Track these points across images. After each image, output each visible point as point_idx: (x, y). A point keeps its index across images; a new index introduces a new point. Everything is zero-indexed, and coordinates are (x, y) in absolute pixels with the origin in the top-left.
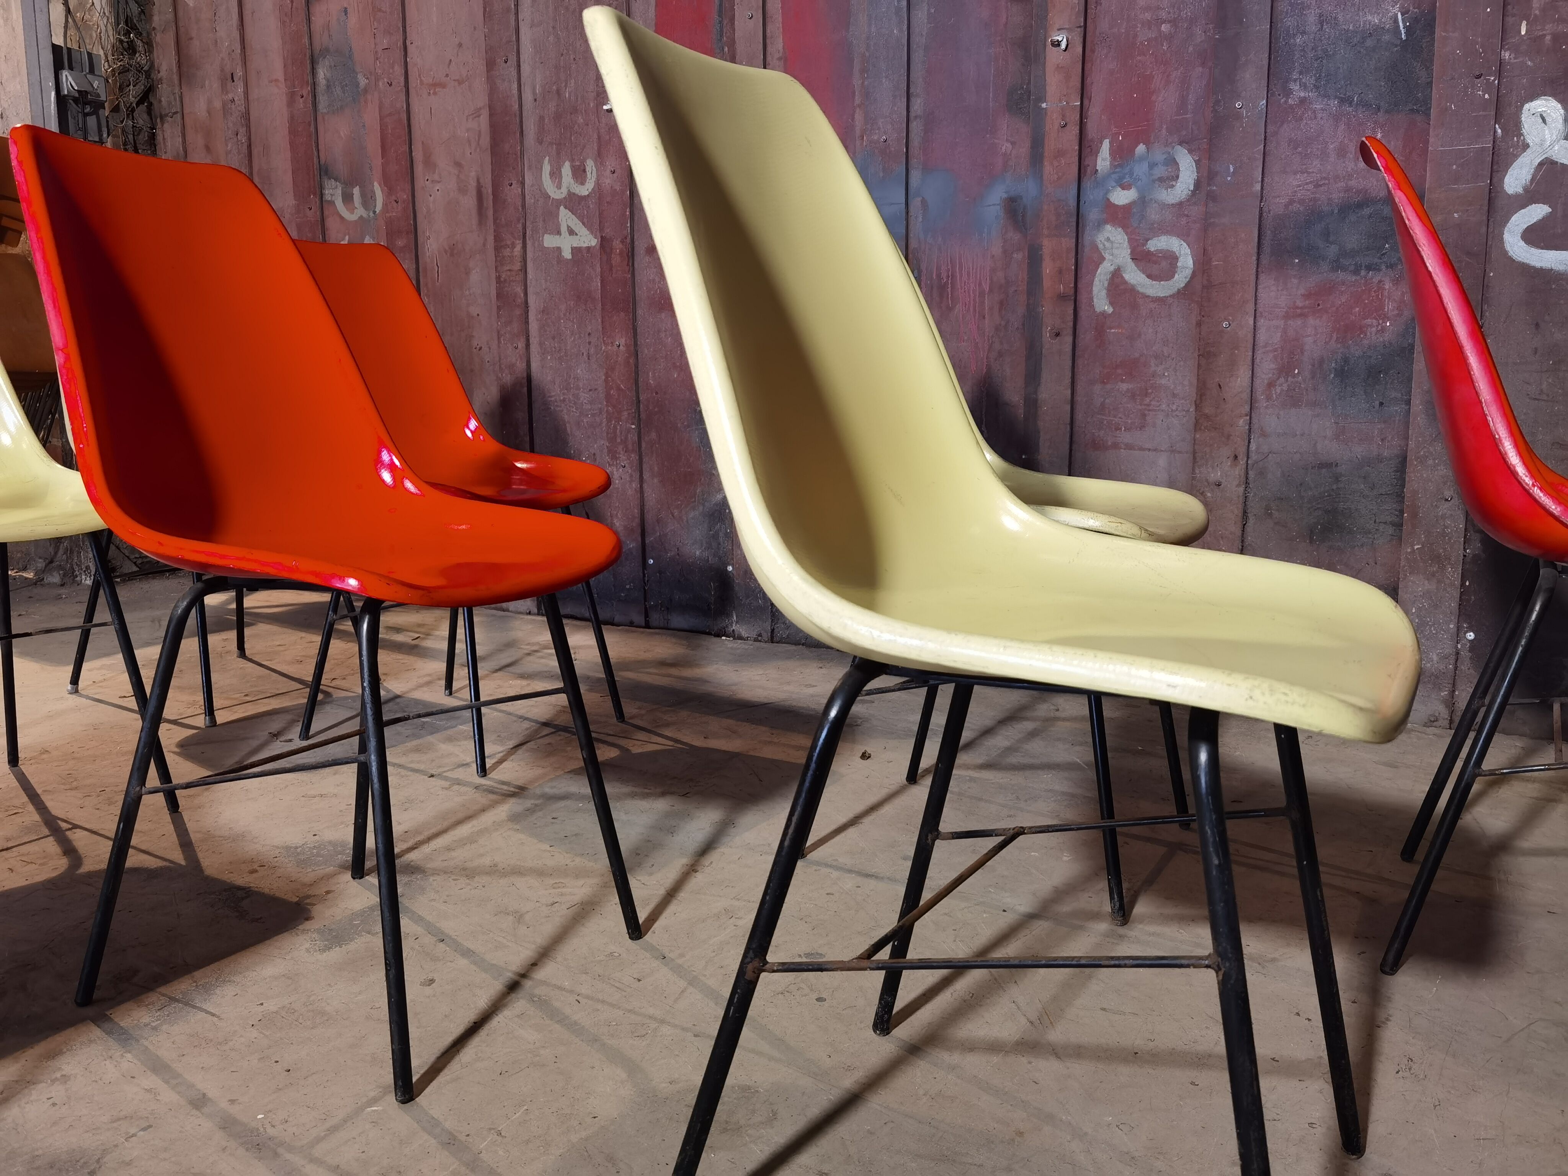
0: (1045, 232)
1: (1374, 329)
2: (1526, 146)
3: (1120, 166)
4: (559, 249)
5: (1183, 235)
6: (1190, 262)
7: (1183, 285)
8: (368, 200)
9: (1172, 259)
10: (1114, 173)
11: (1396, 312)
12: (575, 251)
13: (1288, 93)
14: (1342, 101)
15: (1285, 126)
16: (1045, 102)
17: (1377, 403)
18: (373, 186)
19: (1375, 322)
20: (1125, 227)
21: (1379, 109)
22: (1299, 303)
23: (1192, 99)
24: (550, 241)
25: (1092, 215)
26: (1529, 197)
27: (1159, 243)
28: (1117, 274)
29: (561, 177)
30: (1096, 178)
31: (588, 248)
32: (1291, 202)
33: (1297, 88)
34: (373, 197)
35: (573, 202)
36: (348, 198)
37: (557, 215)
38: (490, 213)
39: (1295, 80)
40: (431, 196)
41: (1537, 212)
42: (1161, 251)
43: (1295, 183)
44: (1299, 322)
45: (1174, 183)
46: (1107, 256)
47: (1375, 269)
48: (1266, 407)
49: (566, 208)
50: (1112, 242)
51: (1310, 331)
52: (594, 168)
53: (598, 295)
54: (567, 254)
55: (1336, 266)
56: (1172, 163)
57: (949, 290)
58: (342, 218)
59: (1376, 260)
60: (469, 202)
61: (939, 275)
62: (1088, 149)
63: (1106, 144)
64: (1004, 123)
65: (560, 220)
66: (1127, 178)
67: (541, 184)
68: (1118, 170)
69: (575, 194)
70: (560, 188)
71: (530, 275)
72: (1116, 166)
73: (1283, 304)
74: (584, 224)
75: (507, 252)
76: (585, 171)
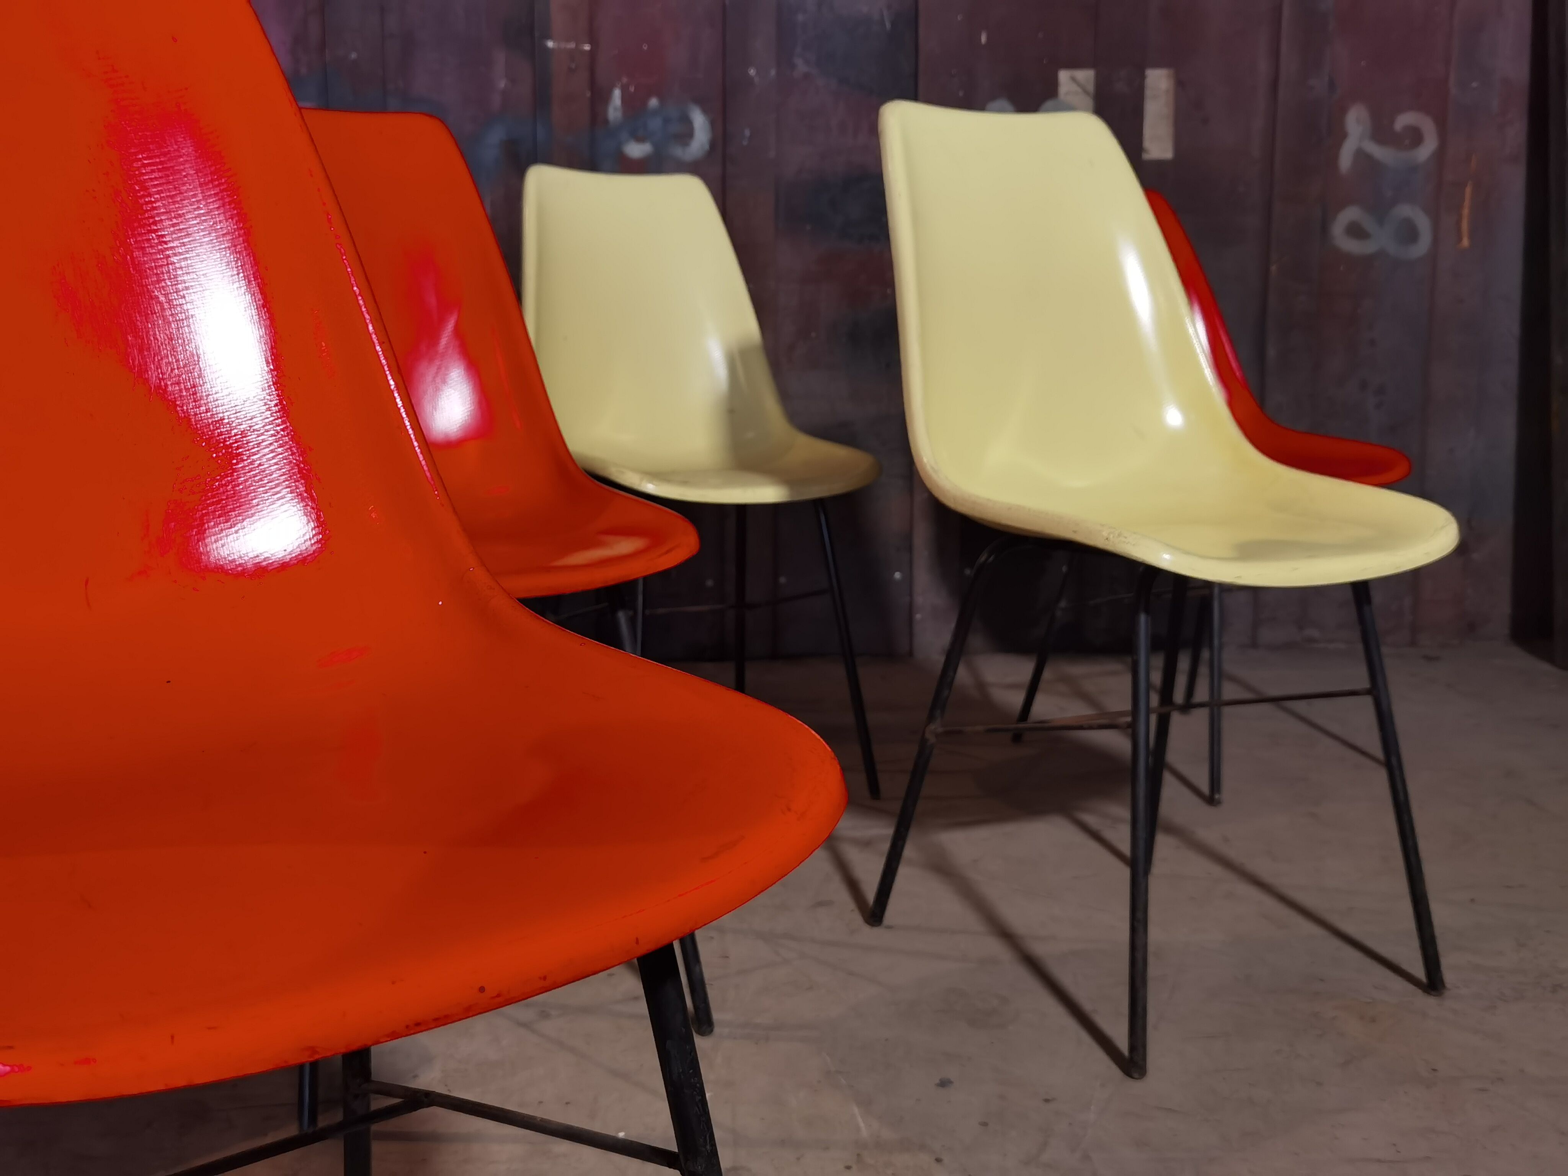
1: (878, 295)
3: (634, 118)
10: (627, 123)
13: (793, 66)
14: (840, 81)
15: (793, 97)
16: (551, 40)
19: (879, 289)
22: (813, 268)
23: (702, 57)
30: (607, 126)
32: (801, 171)
33: (800, 62)
39: (798, 55)
43: (803, 152)
44: (814, 287)
45: (689, 141)
47: (874, 240)
51: (824, 296)
55: (843, 235)
56: (687, 122)
59: (877, 231)
62: (600, 98)
63: (617, 93)
64: (500, 57)
66: (641, 131)
68: (631, 121)
72: (628, 118)
73: (798, 269)
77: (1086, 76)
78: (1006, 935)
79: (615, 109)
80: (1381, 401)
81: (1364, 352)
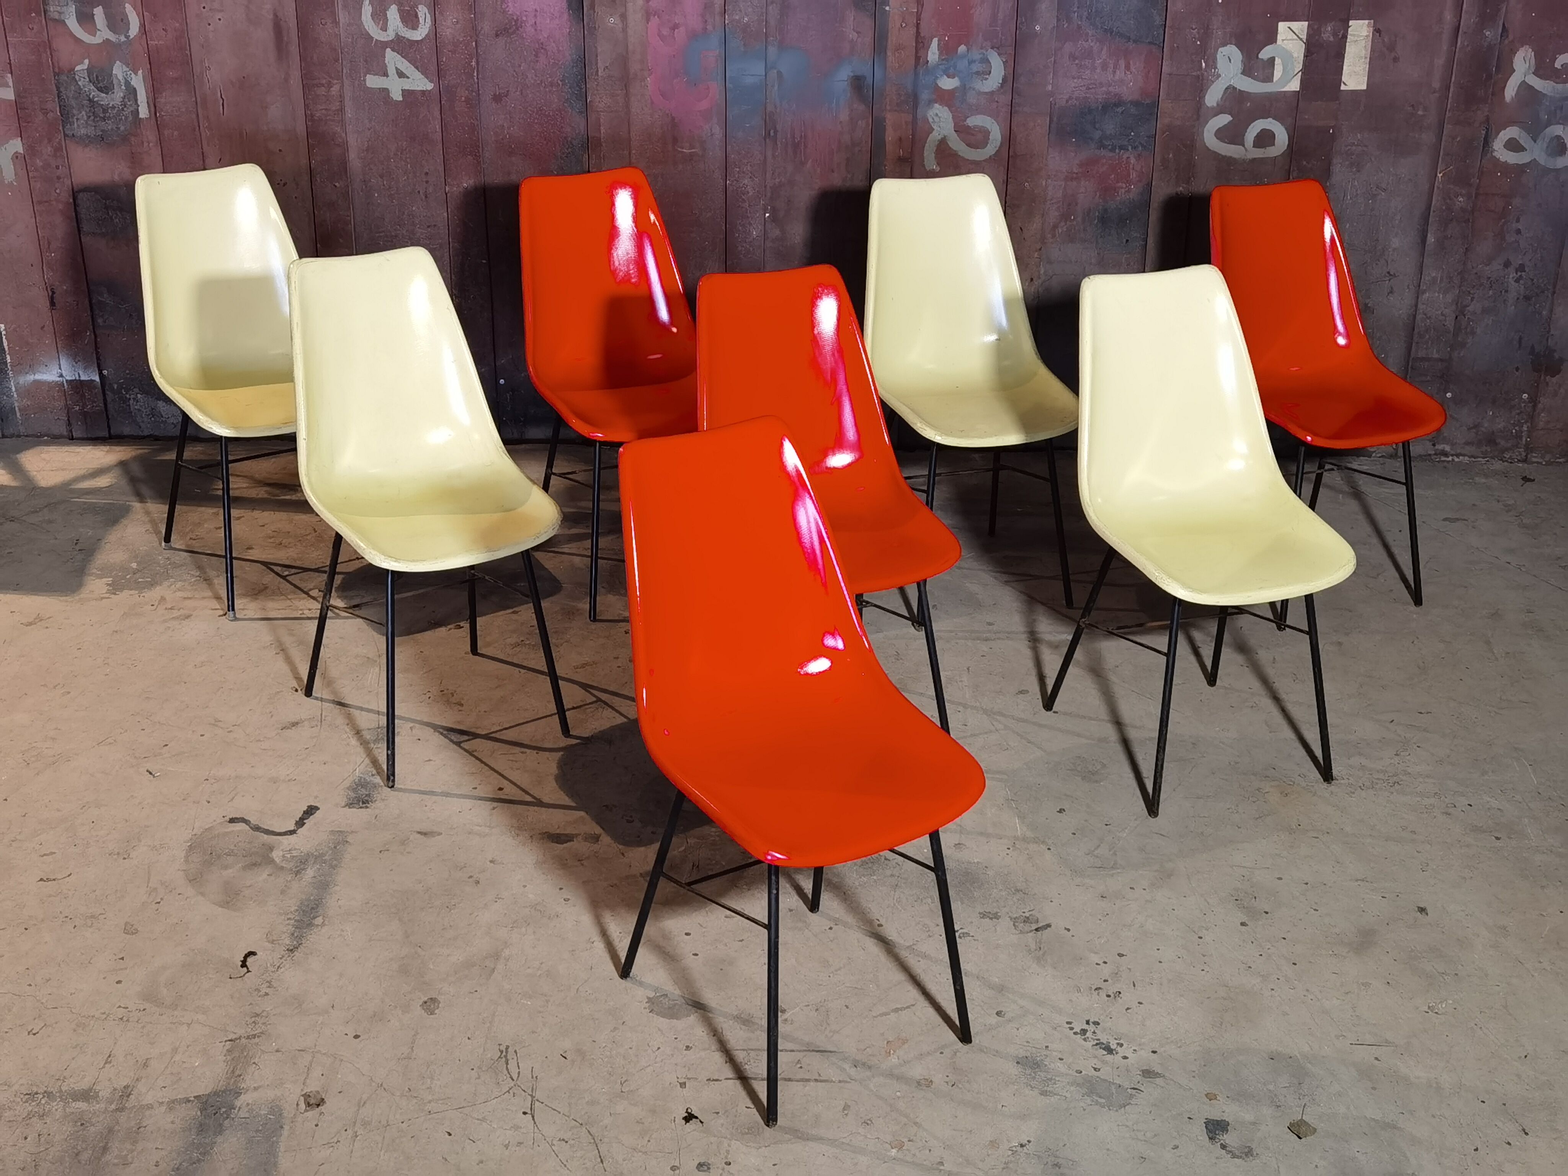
0: (888, 108)
1: (1123, 191)
2: (1219, 76)
3: (947, 60)
4: (386, 91)
5: (995, 115)
6: (999, 137)
7: (994, 153)
8: (117, 22)
9: (986, 133)
10: (941, 64)
11: (1137, 179)
12: (406, 93)
13: (1070, 20)
14: (1106, 30)
15: (1067, 44)
16: (889, 5)
17: (1125, 240)
18: (125, 8)
19: (1124, 186)
20: (950, 107)
21: (1129, 39)
22: (1075, 170)
23: (1000, 16)
24: (373, 82)
25: (925, 96)
26: (1220, 110)
27: (976, 121)
28: (943, 142)
29: (386, 19)
30: (927, 66)
31: (423, 92)
32: (1070, 98)
33: (1075, 17)
34: (125, 20)
35: (401, 45)
36: (86, 19)
37: (383, 56)
38: (294, 49)
39: (1074, 12)
40: (209, 24)
41: (1224, 119)
42: (975, 126)
43: (1073, 85)
44: (1075, 183)
45: (987, 76)
46: (935, 127)
47: (1124, 149)
48: (1052, 243)
49: (393, 50)
50: (940, 117)
51: (1082, 190)
52: (427, 14)
53: (438, 136)
54: (397, 96)
55: (1101, 145)
56: (986, 61)
57: (802, 148)
58: (78, 41)
59: (1126, 143)
60: (264, 34)
61: (793, 135)
62: (921, 44)
63: (935, 41)
64: (850, 15)
65: (386, 62)
66: (952, 69)
67: (360, 25)
68: (944, 62)
69: (404, 38)
70: (386, 31)
71: (349, 113)
72: (943, 60)
73: (1064, 170)
74: (417, 68)
75: (322, 91)
76: (416, 16)
77: (1300, 27)
78: (1118, 723)
79: (933, 54)
80: (1521, 276)
81: (1511, 238)
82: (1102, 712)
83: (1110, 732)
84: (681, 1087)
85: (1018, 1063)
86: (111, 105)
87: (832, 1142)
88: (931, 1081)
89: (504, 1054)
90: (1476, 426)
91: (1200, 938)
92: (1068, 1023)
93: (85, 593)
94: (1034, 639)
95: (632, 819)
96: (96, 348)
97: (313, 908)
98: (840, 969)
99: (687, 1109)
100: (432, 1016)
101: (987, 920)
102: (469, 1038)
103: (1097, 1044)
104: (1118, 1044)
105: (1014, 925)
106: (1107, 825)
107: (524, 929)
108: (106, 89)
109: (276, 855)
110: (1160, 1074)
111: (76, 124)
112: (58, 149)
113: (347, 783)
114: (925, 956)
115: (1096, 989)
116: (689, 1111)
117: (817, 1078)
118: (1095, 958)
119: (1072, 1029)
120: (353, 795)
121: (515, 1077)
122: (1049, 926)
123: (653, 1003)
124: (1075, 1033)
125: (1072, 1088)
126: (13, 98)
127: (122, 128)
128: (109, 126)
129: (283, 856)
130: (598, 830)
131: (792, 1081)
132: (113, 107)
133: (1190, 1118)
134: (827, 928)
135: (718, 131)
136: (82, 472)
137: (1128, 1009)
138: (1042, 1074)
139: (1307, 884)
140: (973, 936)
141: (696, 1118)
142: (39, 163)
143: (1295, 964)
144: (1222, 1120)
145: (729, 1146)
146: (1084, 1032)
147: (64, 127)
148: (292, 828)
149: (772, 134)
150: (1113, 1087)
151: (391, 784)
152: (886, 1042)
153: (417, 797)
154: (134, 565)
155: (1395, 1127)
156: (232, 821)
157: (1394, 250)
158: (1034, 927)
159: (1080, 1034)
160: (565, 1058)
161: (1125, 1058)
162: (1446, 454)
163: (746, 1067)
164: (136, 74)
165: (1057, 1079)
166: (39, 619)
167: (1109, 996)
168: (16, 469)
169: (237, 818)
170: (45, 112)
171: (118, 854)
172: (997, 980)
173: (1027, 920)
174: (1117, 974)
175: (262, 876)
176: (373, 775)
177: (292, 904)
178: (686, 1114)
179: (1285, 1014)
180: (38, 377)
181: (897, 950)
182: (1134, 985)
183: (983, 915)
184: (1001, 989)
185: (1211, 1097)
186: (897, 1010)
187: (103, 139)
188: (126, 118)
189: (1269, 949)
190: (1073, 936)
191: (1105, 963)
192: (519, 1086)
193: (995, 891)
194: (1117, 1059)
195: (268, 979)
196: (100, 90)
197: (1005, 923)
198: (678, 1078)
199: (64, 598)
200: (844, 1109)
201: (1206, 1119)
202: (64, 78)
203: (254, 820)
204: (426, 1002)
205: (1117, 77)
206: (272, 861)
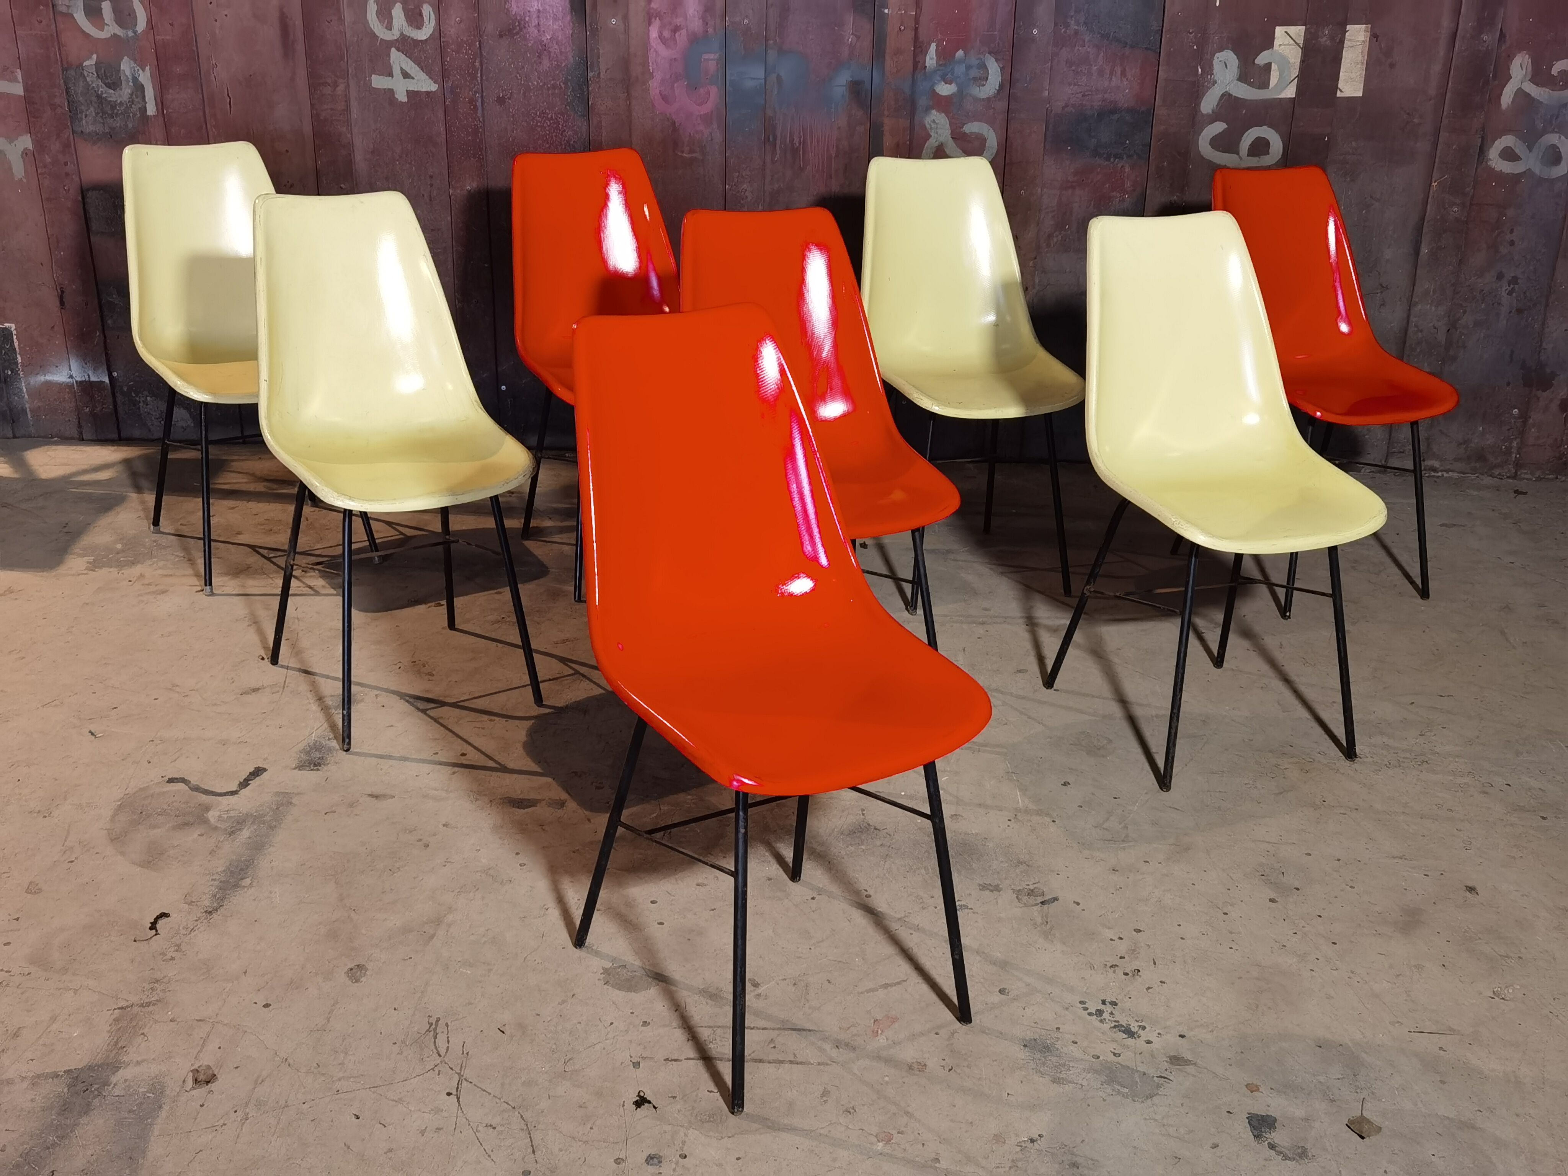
0: (886, 113)
1: (1118, 199)
2: (1215, 82)
3: (945, 65)
4: (391, 92)
5: (991, 123)
6: (995, 144)
8: (124, 17)
9: (982, 140)
10: (939, 70)
11: (1132, 188)
12: (411, 94)
13: (1067, 25)
14: (1102, 36)
15: (1064, 49)
16: (887, 8)
19: (1118, 194)
20: (947, 113)
21: (1125, 44)
22: (1070, 178)
23: (998, 19)
24: (378, 82)
25: (922, 102)
26: (1215, 117)
27: (973, 128)
28: (940, 149)
29: (390, 18)
30: (925, 72)
31: (428, 93)
32: (1067, 106)
33: (1073, 22)
34: (132, 15)
35: (406, 45)
36: (93, 12)
37: (389, 55)
38: (300, 47)
39: (1072, 17)
40: (216, 21)
41: (1219, 127)
42: (973, 133)
43: (1070, 92)
44: (1070, 191)
45: (984, 83)
46: (932, 134)
47: (1118, 158)
48: (1046, 252)
49: (398, 50)
50: (937, 124)
51: (1077, 198)
52: (432, 13)
53: (442, 139)
54: (402, 97)
55: (1095, 154)
56: (983, 67)
57: (801, 153)
58: (87, 35)
59: (1121, 152)
60: (270, 32)
61: (792, 140)
62: (920, 49)
63: (933, 46)
64: (850, 19)
65: (391, 62)
66: (949, 76)
67: (366, 23)
68: (942, 68)
69: (409, 37)
70: (391, 30)
71: (355, 113)
72: (941, 65)
73: (1059, 179)
74: (422, 69)
75: (327, 90)
76: (421, 15)
77: (1297, 31)
78: (1123, 702)
79: (931, 59)
80: (1512, 288)
81: (1504, 250)
82: (1105, 690)
83: (1115, 709)
84: (634, 1067)
85: (1025, 1046)
86: (119, 102)
87: (807, 1133)
88: (925, 1065)
89: (433, 1027)
90: (1465, 442)
91: (1226, 914)
92: (1081, 1002)
93: (62, 570)
94: (1032, 623)
95: (602, 786)
96: (106, 348)
97: (242, 870)
98: (822, 941)
99: (639, 1092)
100: (356, 984)
101: (987, 892)
102: (395, 1009)
103: (1115, 1027)
104: (1140, 1026)
105: (1017, 898)
106: (1115, 798)
107: (471, 894)
108: (115, 85)
109: (212, 816)
110: (1190, 1061)
111: (84, 121)
112: (66, 146)
113: (301, 746)
114: (917, 928)
115: (1111, 967)
116: (642, 1094)
117: (792, 1059)
118: (1109, 934)
119: (1086, 1009)
120: (304, 757)
121: (443, 1053)
122: (1055, 899)
123: (609, 975)
124: (1090, 1014)
125: (1089, 1075)
126: (22, 94)
127: (130, 125)
128: (118, 123)
129: (220, 816)
130: (564, 796)
131: (763, 1062)
132: (121, 104)
133: (1228, 1112)
134: (809, 898)
135: (718, 136)
136: (86, 467)
137: (1149, 988)
138: (1054, 1059)
139: (1339, 860)
140: (971, 909)
141: (649, 1102)
142: (48, 160)
143: (1334, 943)
144: (1267, 1115)
145: (686, 1135)
146: (1100, 1012)
147: (71, 123)
148: (234, 789)
149: (771, 139)
150: (1136, 1075)
151: (346, 747)
152: (873, 1021)
153: (374, 761)
154: (119, 546)
155: (1473, 1127)
156: (171, 781)
157: (1388, 260)
158: (1040, 899)
159: (1096, 1014)
160: (503, 1032)
161: (1149, 1042)
162: (1435, 470)
163: (711, 1046)
164: (143, 70)
165: (1071, 1064)
166: (10, 591)
167: (1126, 974)
168: (20, 464)
169: (177, 779)
170: (54, 107)
171: (39, 812)
172: (999, 955)
173: (1031, 893)
174: (1134, 950)
175: (191, 837)
176: (329, 739)
177: (220, 865)
178: (638, 1098)
179: (1329, 997)
180: (49, 377)
181: (886, 922)
182: (1155, 963)
183: (983, 887)
184: (1003, 965)
185: (1252, 1088)
186: (886, 986)
187: (111, 136)
188: (134, 115)
189: (1303, 927)
190: (1083, 910)
191: (1121, 938)
192: (445, 1063)
193: (995, 862)
194: (1140, 1043)
195: (178, 943)
196: (108, 86)
197: (1007, 896)
198: (631, 1057)
199: (41, 574)
200: (823, 1095)
201: (1249, 1114)
202: (72, 73)
203: (194, 781)
204: (351, 969)
205: (1113, 84)
206: (206, 821)
